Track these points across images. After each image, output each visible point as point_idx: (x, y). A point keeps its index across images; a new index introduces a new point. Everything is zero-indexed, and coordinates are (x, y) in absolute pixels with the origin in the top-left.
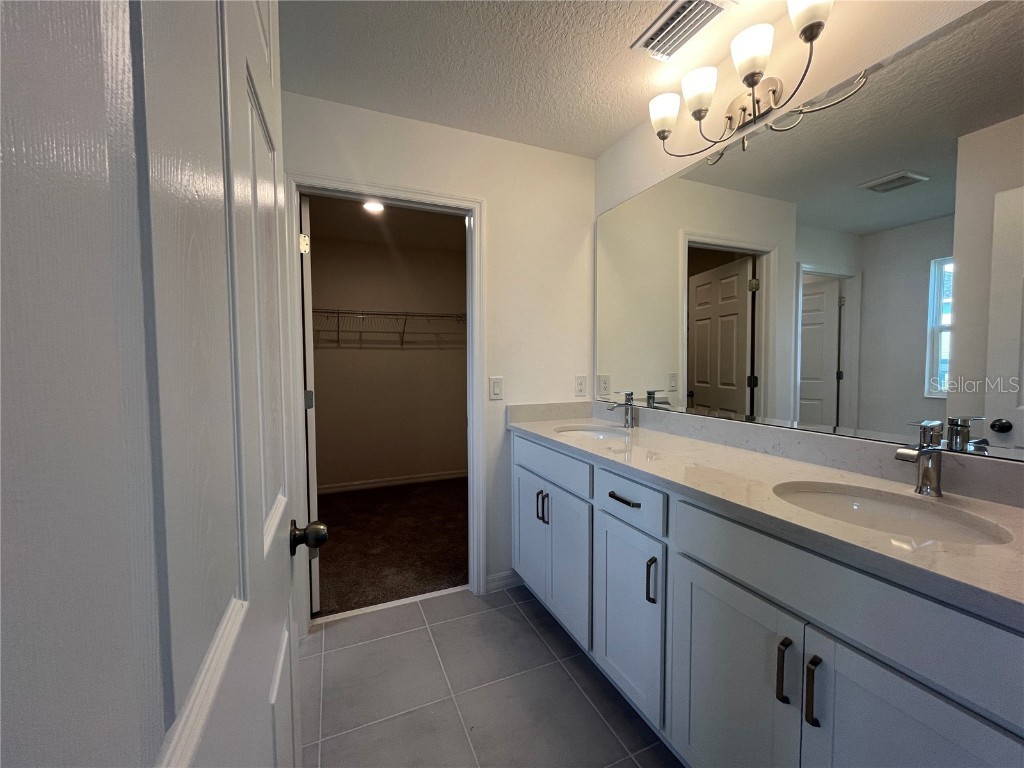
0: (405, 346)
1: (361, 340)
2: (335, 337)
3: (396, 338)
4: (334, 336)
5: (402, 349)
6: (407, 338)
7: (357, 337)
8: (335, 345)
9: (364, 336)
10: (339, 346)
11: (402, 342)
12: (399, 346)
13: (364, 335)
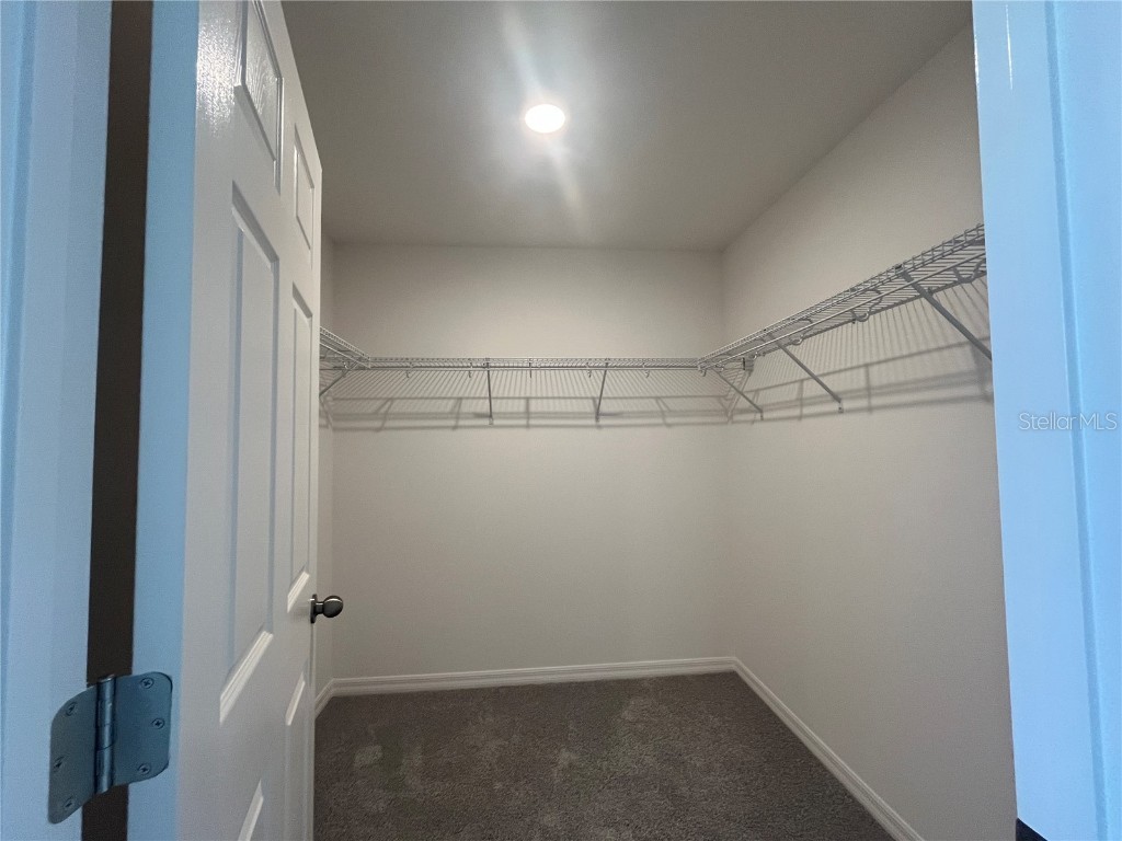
0: (603, 421)
1: (528, 414)
2: (486, 409)
3: (589, 407)
4: (483, 407)
5: (599, 427)
6: (604, 408)
7: (522, 409)
8: (486, 422)
9: (535, 406)
10: (491, 425)
11: (598, 414)
12: (593, 422)
13: (533, 402)
